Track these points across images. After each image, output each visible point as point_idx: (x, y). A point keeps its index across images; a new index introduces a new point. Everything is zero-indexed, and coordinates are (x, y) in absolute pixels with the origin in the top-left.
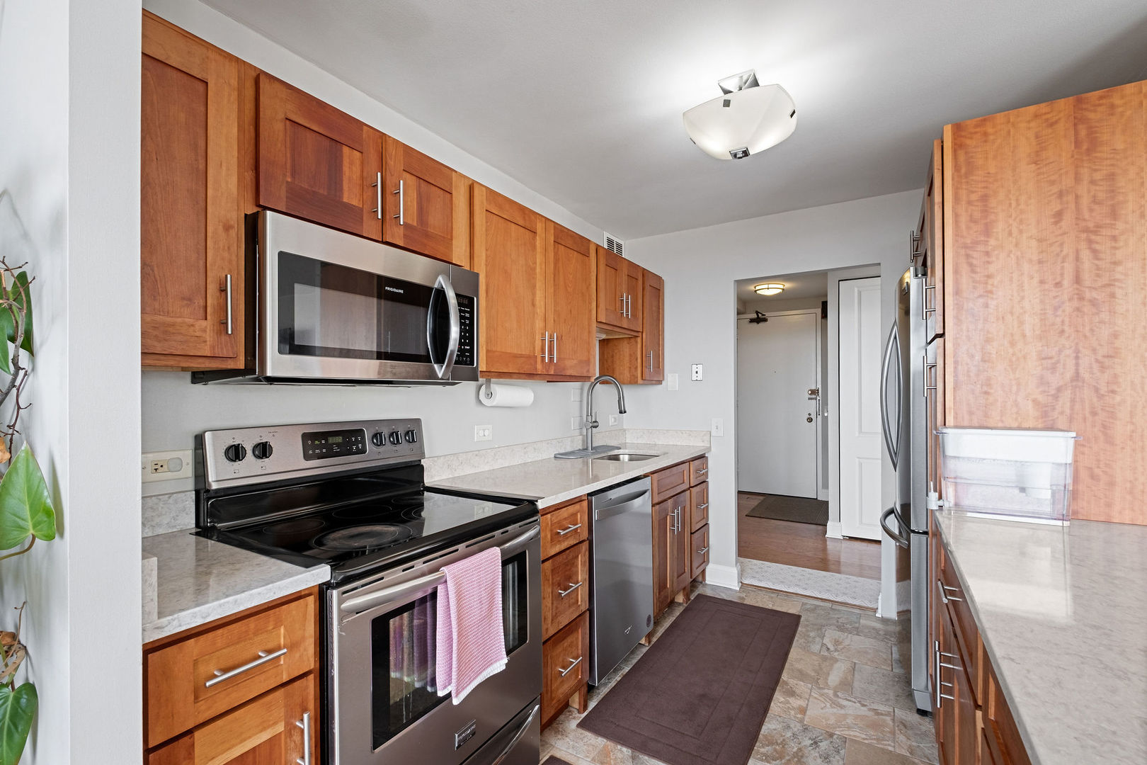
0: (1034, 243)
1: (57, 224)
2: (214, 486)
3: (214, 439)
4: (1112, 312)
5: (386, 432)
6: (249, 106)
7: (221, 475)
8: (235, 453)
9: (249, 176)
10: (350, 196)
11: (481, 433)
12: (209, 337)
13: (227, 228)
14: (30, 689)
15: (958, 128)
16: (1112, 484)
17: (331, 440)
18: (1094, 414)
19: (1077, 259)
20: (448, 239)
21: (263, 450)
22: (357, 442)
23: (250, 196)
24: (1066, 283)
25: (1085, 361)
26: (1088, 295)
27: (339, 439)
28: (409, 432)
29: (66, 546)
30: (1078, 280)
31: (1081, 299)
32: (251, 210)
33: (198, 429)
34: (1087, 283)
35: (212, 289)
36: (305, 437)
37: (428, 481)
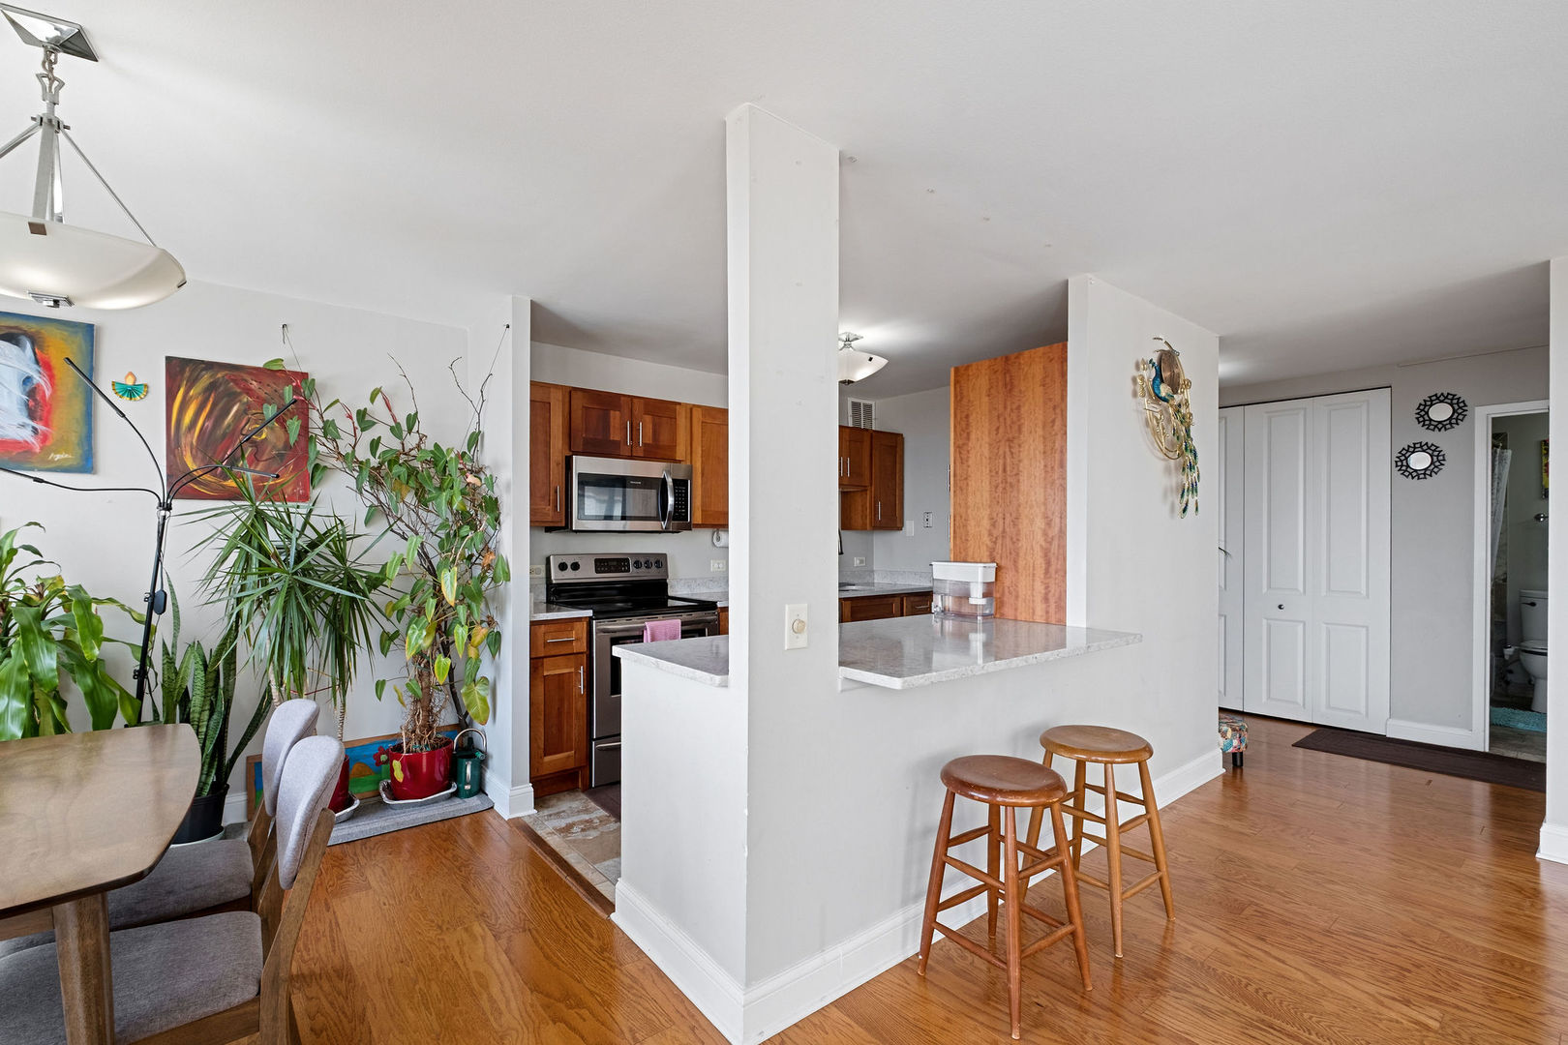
0: (987, 445)
1: (508, 486)
2: (554, 582)
3: (554, 559)
4: (1018, 491)
5: (642, 560)
6: (567, 410)
7: (557, 576)
8: (563, 567)
9: (567, 440)
10: (615, 436)
11: (716, 565)
12: (551, 513)
13: (558, 464)
14: (498, 633)
15: (957, 370)
16: (1017, 597)
17: (610, 563)
18: (1010, 553)
19: (1005, 457)
20: (673, 447)
21: (575, 566)
22: (625, 565)
23: (567, 447)
24: (1000, 472)
25: (1008, 521)
26: (1009, 480)
27: (615, 563)
28: (660, 561)
29: (511, 584)
30: (1005, 470)
31: (1006, 482)
32: (569, 454)
33: (547, 553)
34: (1008, 473)
35: (552, 492)
36: (596, 561)
37: (671, 593)
